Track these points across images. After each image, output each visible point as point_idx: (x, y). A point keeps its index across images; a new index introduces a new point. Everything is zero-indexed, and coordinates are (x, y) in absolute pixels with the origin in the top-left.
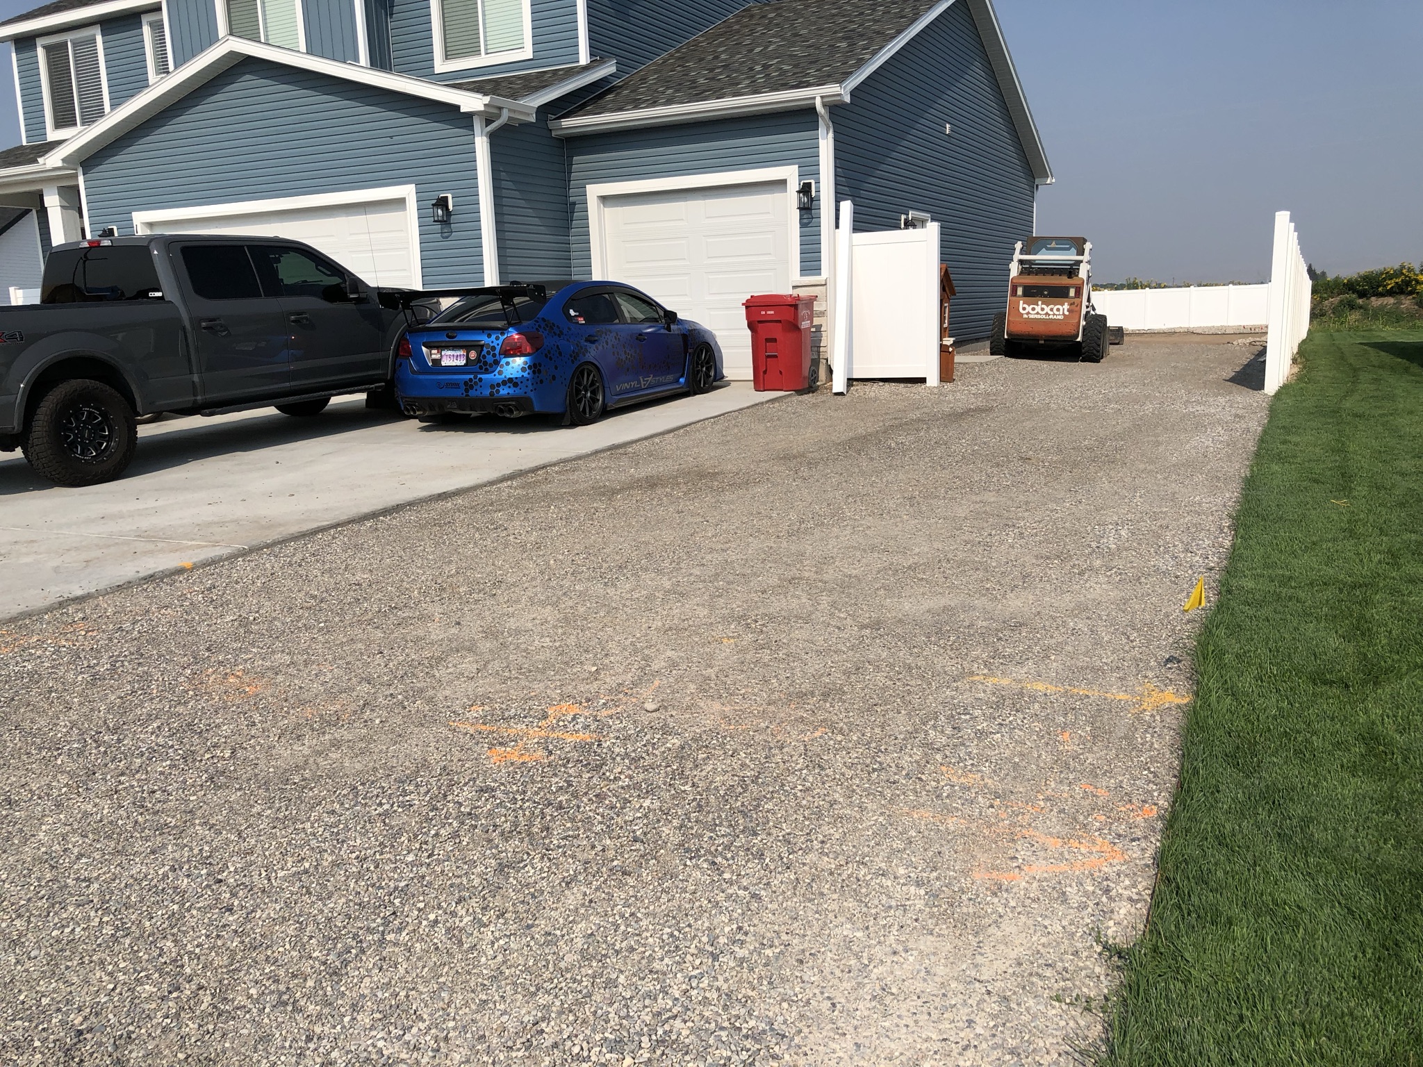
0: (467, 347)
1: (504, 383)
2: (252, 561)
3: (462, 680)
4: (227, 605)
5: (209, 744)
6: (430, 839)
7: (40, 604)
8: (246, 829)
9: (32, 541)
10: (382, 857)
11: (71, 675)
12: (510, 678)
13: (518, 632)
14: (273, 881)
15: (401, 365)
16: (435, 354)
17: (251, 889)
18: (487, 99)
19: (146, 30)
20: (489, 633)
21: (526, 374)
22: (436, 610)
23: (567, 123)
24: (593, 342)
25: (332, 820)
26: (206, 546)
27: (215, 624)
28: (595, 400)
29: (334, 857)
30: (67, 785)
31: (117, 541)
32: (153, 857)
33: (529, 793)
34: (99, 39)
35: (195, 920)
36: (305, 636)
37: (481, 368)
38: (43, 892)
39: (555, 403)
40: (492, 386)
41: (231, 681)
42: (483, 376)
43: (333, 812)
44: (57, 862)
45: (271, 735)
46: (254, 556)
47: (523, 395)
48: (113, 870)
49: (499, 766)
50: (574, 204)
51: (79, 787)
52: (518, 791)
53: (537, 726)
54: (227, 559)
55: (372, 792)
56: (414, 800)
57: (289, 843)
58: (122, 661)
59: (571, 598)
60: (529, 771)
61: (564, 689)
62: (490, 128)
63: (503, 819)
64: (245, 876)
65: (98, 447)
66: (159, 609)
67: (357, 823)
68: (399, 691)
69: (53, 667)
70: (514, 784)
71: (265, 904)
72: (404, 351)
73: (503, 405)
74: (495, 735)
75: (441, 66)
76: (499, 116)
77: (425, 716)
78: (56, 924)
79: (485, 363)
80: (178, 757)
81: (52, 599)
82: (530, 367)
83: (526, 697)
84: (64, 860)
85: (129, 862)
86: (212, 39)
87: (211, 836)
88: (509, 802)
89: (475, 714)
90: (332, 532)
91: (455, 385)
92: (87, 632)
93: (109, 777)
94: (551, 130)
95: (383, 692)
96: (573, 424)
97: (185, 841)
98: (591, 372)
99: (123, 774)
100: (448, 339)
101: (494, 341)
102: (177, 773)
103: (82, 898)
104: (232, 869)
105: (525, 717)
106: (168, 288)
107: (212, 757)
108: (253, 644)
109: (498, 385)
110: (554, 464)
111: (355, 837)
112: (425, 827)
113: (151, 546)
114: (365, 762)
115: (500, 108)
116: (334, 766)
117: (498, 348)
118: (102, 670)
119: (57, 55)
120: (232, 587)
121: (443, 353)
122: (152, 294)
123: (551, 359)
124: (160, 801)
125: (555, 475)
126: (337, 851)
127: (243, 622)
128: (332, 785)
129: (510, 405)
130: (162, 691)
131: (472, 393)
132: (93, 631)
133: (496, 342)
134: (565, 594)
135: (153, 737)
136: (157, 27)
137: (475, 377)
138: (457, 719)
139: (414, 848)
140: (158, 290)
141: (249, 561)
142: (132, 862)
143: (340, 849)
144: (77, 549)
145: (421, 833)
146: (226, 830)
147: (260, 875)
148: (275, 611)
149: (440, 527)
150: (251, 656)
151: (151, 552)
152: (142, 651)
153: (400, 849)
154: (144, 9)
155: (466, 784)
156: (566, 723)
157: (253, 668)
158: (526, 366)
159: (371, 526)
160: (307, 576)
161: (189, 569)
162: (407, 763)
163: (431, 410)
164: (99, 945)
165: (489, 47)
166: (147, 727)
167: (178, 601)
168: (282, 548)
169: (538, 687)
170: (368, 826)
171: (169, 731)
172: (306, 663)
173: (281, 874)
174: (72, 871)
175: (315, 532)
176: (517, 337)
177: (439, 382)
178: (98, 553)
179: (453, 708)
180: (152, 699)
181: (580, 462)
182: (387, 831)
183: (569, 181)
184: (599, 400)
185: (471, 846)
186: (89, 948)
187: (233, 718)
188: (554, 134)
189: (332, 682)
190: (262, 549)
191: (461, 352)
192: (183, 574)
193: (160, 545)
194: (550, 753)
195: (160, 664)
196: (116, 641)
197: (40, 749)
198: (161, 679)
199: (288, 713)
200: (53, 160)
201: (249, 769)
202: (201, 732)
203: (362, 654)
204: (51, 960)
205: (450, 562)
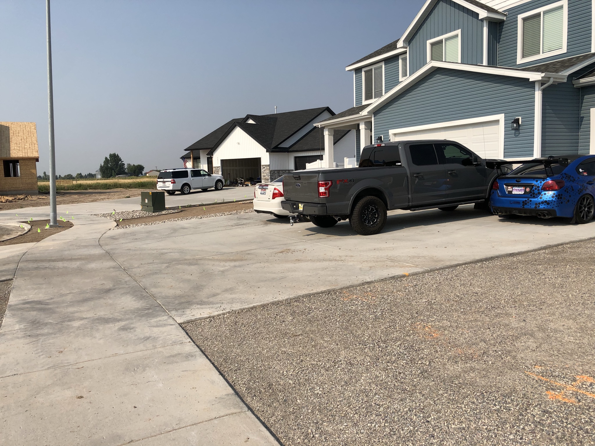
0: (525, 186)
1: (542, 203)
2: (431, 275)
3: (529, 350)
4: (423, 294)
5: (420, 357)
6: (521, 430)
7: (356, 283)
8: (437, 400)
9: (352, 256)
10: (498, 432)
11: (368, 314)
12: (554, 355)
13: (556, 331)
14: (450, 429)
15: (493, 192)
16: (509, 189)
17: (441, 430)
18: (543, 75)
19: (400, 61)
20: (541, 329)
21: (554, 199)
22: (513, 311)
23: (582, 80)
24: (591, 184)
25: (473, 406)
26: (413, 267)
27: (419, 302)
28: (589, 212)
29: (476, 425)
30: (369, 362)
31: (380, 260)
32: (402, 402)
33: (570, 420)
34: (383, 66)
35: (420, 436)
36: (455, 315)
37: (531, 195)
38: (364, 405)
39: (568, 213)
40: (536, 204)
41: (427, 329)
42: (532, 199)
43: (473, 403)
44: (368, 394)
45: (445, 358)
46: (432, 273)
47: (552, 209)
48: (388, 404)
49: (552, 401)
50: (583, 117)
51: (374, 364)
52: (563, 417)
53: (571, 384)
54: (421, 273)
55: (491, 397)
56: (511, 407)
57: (456, 412)
58: (385, 312)
59: (583, 317)
60: (569, 408)
61: (584, 367)
62: (543, 87)
63: (557, 430)
64: (438, 422)
65: (373, 221)
66: (397, 291)
67: (485, 412)
68: (499, 350)
69: (361, 310)
70: (561, 413)
71: (447, 439)
72: (494, 186)
73: (541, 213)
74: (548, 383)
75: (520, 61)
76: (548, 81)
77: (512, 365)
78: (369, 421)
79: (534, 193)
80: (408, 360)
81: (360, 282)
82: (556, 196)
83: (564, 367)
84: (370, 394)
85: (393, 402)
86: (425, 63)
87: (423, 399)
88: (559, 422)
89: (537, 370)
90: (463, 266)
91: (518, 203)
92: (372, 297)
93: (384, 362)
94: (574, 85)
95: (492, 348)
96: (577, 223)
97: (413, 399)
98: (589, 198)
99: (388, 362)
100: (516, 182)
101: (540, 184)
102: (408, 367)
103: (378, 412)
104: (433, 417)
105: (564, 378)
106: (404, 162)
107: (422, 363)
108: (434, 314)
109: (539, 204)
110: (568, 244)
111: (484, 418)
112: (518, 423)
113: (392, 264)
114: (486, 382)
115: (549, 78)
116: (472, 380)
117: (541, 187)
118: (378, 314)
119: (369, 74)
120: (424, 286)
121: (514, 188)
122: (397, 164)
123: (568, 192)
124: (403, 378)
125: (568, 249)
126: (477, 423)
127: (430, 303)
128: (472, 389)
129: (544, 213)
130: (400, 328)
131: (526, 207)
132: (374, 297)
133: (539, 185)
134: (579, 314)
135: (398, 348)
136: (404, 60)
137: (528, 200)
138: (529, 371)
139: (513, 432)
140: (400, 162)
141: (430, 275)
142: (394, 402)
143: (478, 422)
144: (367, 261)
145: (516, 425)
146: (429, 398)
147: (444, 424)
148: (442, 300)
149: (511, 269)
150: (434, 319)
151: (393, 266)
152: (392, 309)
153: (506, 431)
154: (400, 54)
155: (536, 406)
156: (587, 386)
157: (435, 325)
158: (555, 196)
159: (480, 266)
160: (454, 286)
161: (407, 276)
162: (506, 387)
163: (505, 212)
164: (385, 435)
165: (544, 50)
166: (396, 343)
167: (404, 289)
168: (443, 271)
169: (570, 363)
170: (490, 415)
171: (404, 347)
172: (457, 327)
173: (453, 426)
174: (373, 400)
175: (457, 265)
176: (550, 182)
177: (510, 201)
178: (374, 264)
179: (526, 364)
180: (397, 331)
181: (581, 243)
182: (499, 420)
183: (581, 107)
184: (592, 212)
185: (541, 440)
186: (381, 435)
187: (428, 347)
188: (575, 86)
189: (468, 338)
190: (435, 271)
191: (522, 188)
192: (404, 277)
193: (396, 264)
194: (579, 401)
195: (399, 316)
196: (382, 303)
197: (360, 344)
198: (400, 323)
199: (451, 350)
200: (365, 112)
201: (436, 372)
202: (416, 350)
203: (481, 328)
204: (368, 436)
205: (518, 288)
